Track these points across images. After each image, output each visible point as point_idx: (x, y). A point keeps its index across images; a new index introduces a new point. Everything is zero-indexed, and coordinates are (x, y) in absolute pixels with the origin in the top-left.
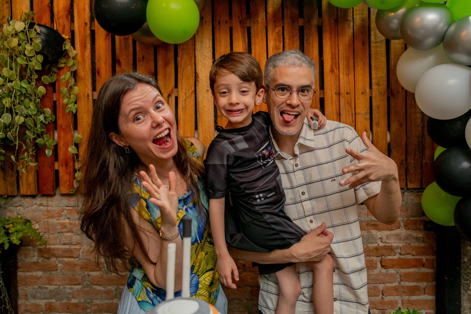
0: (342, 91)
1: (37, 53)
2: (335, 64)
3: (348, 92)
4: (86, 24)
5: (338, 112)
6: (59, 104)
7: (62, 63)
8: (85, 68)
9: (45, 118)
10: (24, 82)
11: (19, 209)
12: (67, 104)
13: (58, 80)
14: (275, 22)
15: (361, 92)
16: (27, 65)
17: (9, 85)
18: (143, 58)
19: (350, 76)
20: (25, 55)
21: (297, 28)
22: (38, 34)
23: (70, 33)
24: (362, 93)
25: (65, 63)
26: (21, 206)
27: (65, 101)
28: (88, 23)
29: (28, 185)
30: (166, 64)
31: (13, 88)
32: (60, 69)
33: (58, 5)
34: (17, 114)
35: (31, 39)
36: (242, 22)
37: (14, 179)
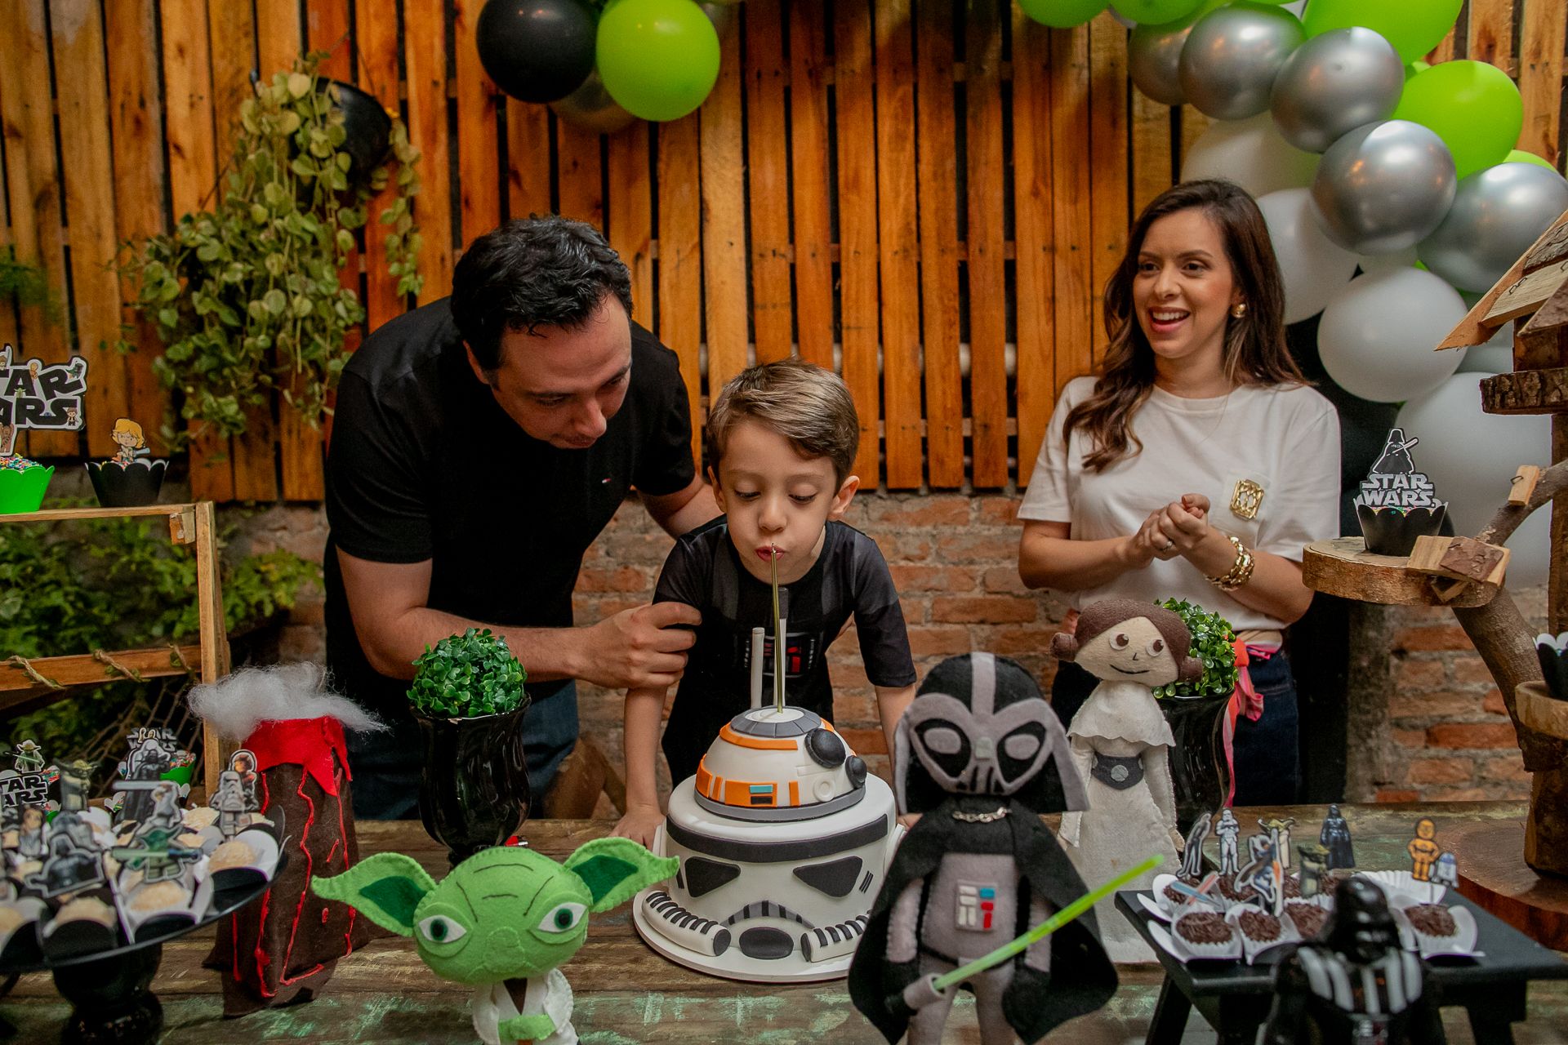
0: (1061, 242)
1: (338, 150)
2: (1043, 176)
3: (1075, 244)
4: (435, 83)
5: (1050, 295)
6: (375, 279)
7: (379, 181)
8: (434, 191)
9: (349, 311)
10: (310, 219)
11: (281, 538)
12: (400, 277)
13: (370, 221)
14: (895, 72)
15: (1106, 244)
16: (314, 178)
17: (278, 223)
18: (575, 164)
19: (1079, 206)
20: (309, 153)
21: (950, 86)
22: (335, 104)
23: (397, 105)
24: (1110, 248)
25: (386, 180)
26: (284, 528)
27: (394, 269)
28: (442, 81)
29: (303, 476)
30: (630, 180)
31: (287, 232)
32: (376, 194)
33: (368, 40)
34: (295, 294)
35: (324, 117)
36: (814, 75)
37: (270, 462)
